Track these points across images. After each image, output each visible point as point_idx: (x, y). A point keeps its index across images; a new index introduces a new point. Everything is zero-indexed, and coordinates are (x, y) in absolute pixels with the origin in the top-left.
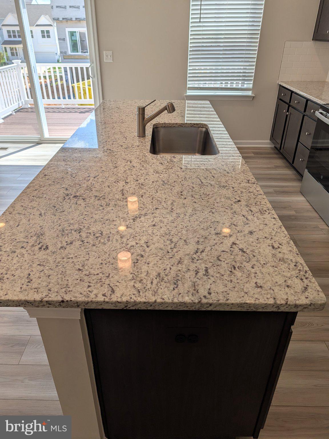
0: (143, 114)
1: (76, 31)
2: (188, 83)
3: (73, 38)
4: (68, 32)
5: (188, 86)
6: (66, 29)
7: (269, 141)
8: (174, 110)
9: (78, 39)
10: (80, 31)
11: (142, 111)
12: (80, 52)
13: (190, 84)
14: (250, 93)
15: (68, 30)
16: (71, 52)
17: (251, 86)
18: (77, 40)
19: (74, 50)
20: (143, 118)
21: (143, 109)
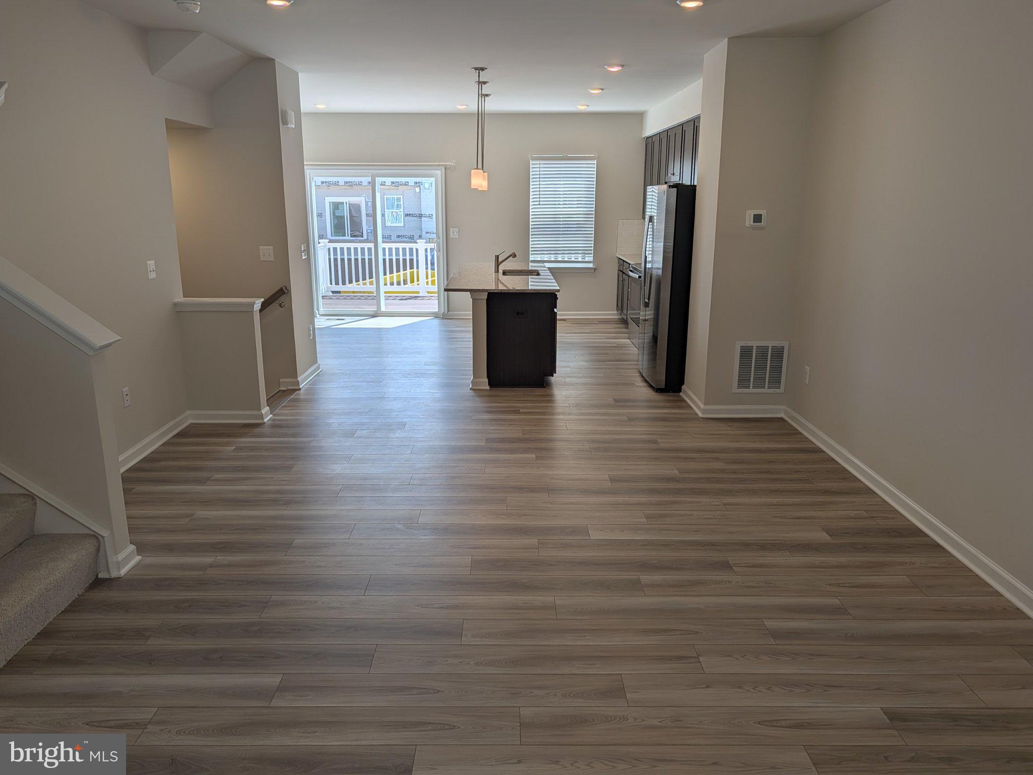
0: (498, 259)
1: (344, 202)
2: (530, 256)
3: (338, 213)
4: (328, 203)
5: (531, 259)
6: (326, 198)
7: (616, 312)
8: (516, 256)
9: (346, 214)
10: (351, 202)
11: (497, 257)
12: (348, 236)
13: (532, 258)
14: (591, 265)
15: (329, 200)
16: (332, 236)
17: (591, 259)
18: (344, 216)
19: (337, 233)
20: (498, 261)
21: (498, 256)
